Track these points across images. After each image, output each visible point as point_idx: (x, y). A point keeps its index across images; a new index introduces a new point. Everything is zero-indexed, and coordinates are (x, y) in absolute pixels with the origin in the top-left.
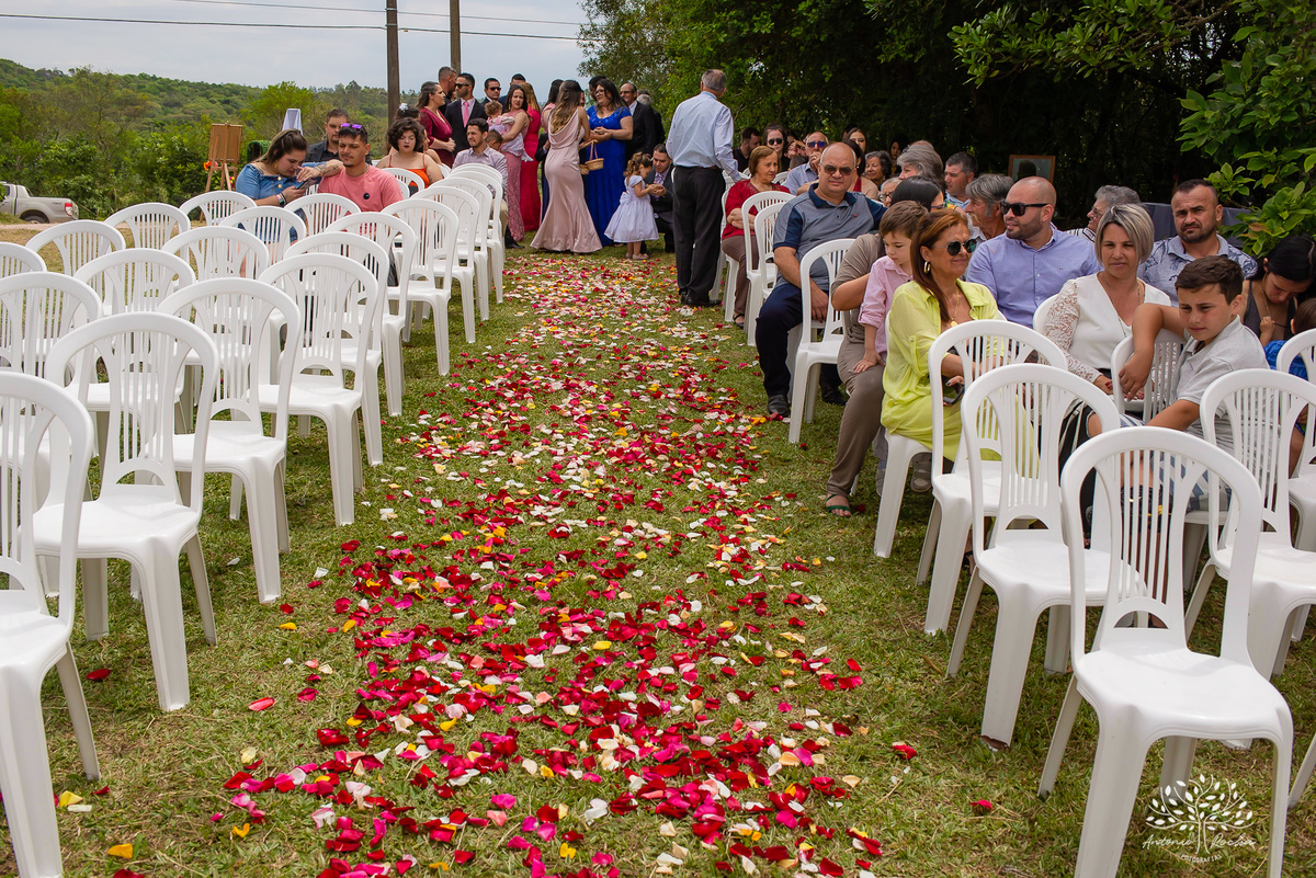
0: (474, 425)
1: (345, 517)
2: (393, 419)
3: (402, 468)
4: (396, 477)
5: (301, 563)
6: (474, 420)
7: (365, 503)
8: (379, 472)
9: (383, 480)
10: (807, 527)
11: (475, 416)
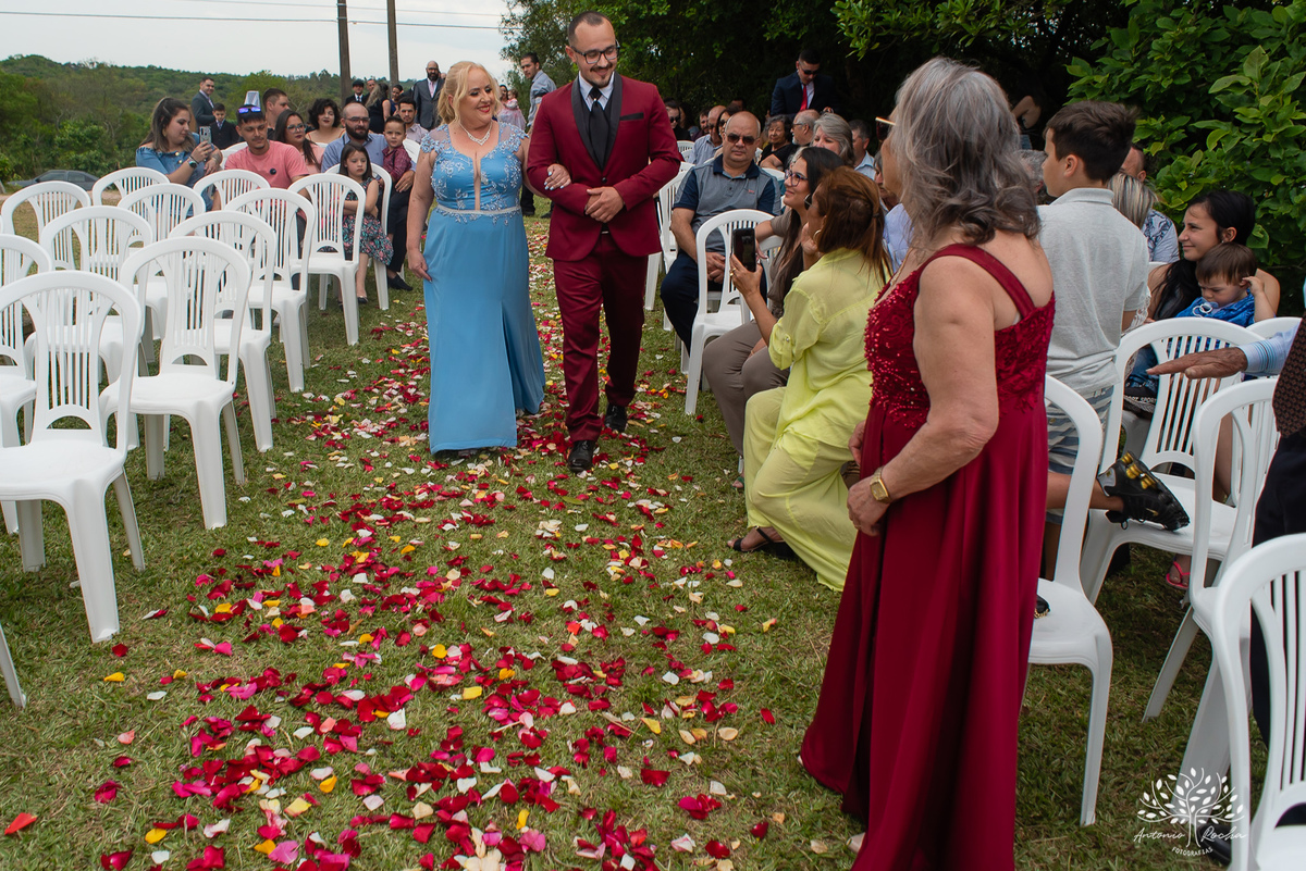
0: (373, 401)
1: (215, 516)
2: (294, 395)
3: (291, 454)
4: (284, 464)
5: (153, 583)
6: (375, 394)
7: (243, 499)
8: (264, 459)
9: (268, 469)
10: (705, 517)
11: (376, 390)
